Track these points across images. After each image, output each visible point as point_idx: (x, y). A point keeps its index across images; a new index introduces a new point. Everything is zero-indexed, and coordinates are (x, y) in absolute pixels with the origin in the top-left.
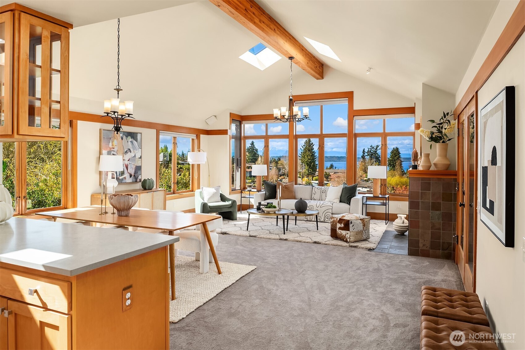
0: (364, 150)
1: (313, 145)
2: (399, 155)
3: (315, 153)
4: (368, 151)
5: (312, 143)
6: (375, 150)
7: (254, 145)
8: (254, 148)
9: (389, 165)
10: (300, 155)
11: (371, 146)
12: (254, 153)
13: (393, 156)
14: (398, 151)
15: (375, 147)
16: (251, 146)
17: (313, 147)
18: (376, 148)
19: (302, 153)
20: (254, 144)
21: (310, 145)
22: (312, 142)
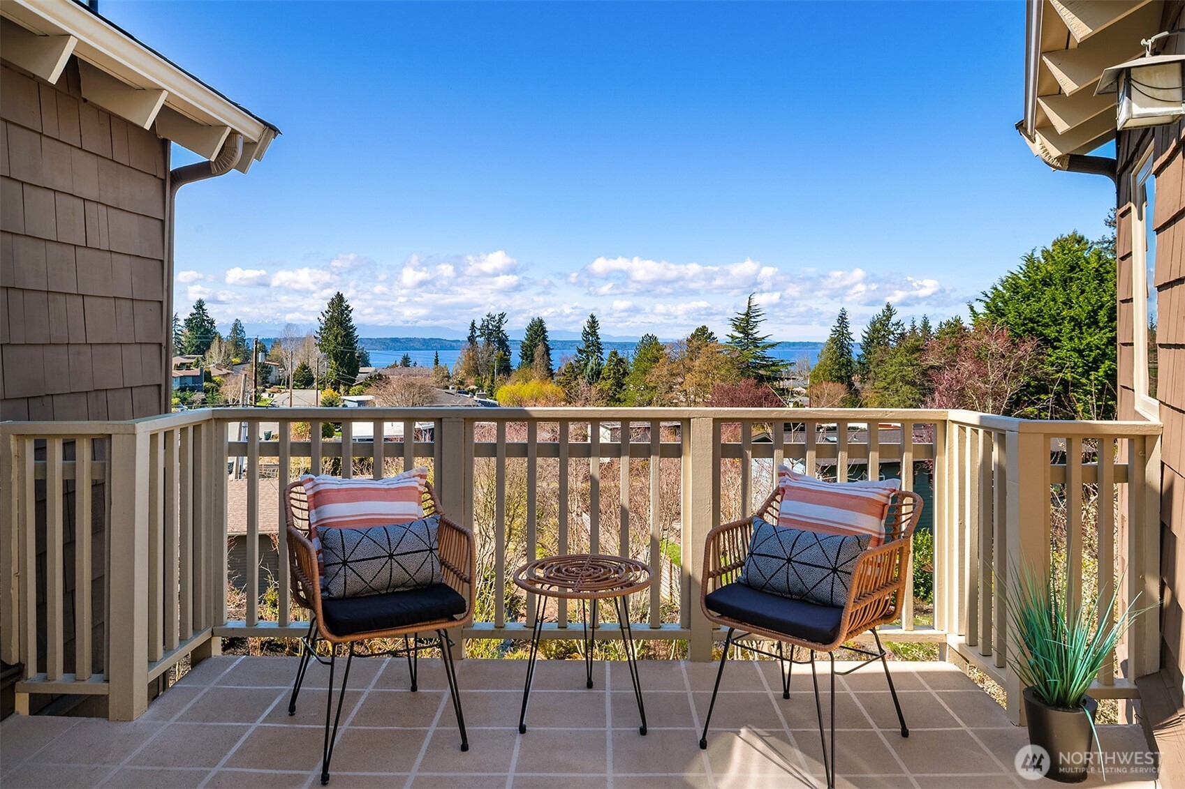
0: (473, 324)
1: (350, 312)
2: (543, 334)
3: (355, 330)
4: (482, 326)
5: (348, 306)
6: (498, 323)
7: (203, 310)
8: (205, 318)
9: (525, 357)
10: (318, 336)
11: (488, 316)
12: (205, 330)
13: (531, 336)
14: (541, 325)
15: (497, 318)
16: (195, 311)
17: (351, 315)
18: (500, 319)
19: (321, 329)
20: (204, 307)
21: (342, 310)
22: (347, 303)
